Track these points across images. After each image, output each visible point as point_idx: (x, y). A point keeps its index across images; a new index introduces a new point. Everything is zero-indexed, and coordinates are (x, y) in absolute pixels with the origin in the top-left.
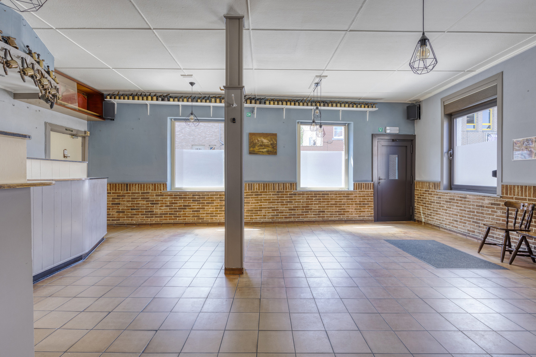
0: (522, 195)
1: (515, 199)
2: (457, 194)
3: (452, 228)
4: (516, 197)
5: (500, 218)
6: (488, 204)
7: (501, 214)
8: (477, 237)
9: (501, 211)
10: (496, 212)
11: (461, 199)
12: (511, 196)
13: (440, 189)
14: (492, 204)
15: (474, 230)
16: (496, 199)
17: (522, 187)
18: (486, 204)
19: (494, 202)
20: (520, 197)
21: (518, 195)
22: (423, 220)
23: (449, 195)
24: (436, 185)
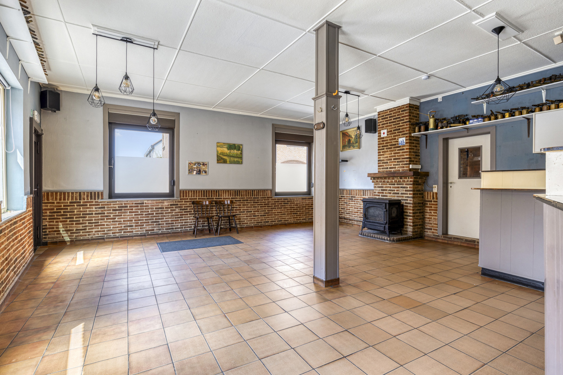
0: (194, 197)
1: (189, 199)
2: (132, 202)
3: (125, 234)
4: (190, 198)
5: (178, 214)
6: (167, 206)
7: (179, 211)
8: (157, 233)
9: (179, 209)
10: (175, 210)
11: (136, 205)
12: (186, 198)
13: (102, 199)
14: (171, 205)
15: (154, 229)
16: (174, 201)
17: (194, 191)
18: (166, 206)
19: (173, 203)
20: (193, 198)
21: (191, 196)
22: (67, 239)
23: (119, 203)
24: (94, 195)
